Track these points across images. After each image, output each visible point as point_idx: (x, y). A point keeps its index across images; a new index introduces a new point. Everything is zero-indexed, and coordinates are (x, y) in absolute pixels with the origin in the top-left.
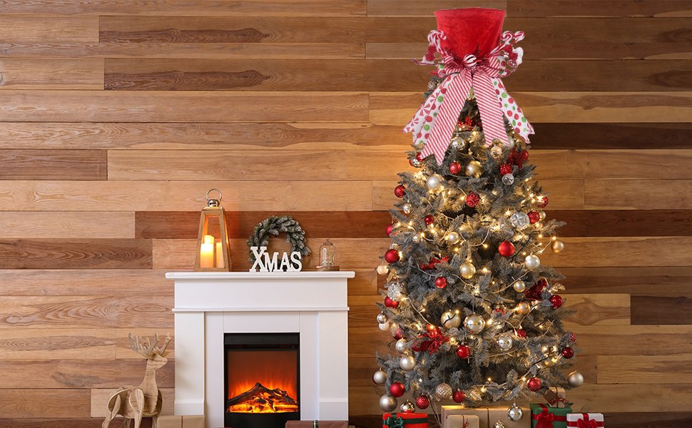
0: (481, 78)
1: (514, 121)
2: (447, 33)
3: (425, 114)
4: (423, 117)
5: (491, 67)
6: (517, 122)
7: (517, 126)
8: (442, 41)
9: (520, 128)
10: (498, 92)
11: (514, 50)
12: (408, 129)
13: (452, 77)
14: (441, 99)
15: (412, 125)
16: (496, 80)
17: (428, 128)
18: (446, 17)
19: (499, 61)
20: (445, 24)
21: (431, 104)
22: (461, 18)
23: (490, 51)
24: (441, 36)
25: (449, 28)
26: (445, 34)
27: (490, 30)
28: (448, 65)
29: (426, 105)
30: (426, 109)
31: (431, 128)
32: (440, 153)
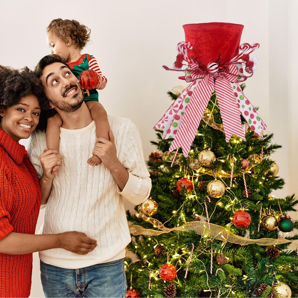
0: (222, 83)
1: (250, 119)
2: (194, 43)
3: (174, 113)
4: (172, 116)
5: (230, 74)
6: (252, 120)
7: (252, 124)
8: (189, 50)
9: (255, 126)
10: (236, 95)
11: (250, 59)
12: (159, 125)
13: (197, 81)
14: (188, 101)
15: (163, 122)
16: (235, 84)
17: (176, 125)
18: (192, 30)
19: (237, 68)
20: (192, 36)
21: (179, 105)
22: (205, 31)
23: (230, 60)
24: (188, 47)
25: (195, 40)
26: (192, 45)
27: (230, 42)
28: (194, 71)
29: (174, 106)
30: (174, 108)
31: (179, 125)
32: (186, 147)
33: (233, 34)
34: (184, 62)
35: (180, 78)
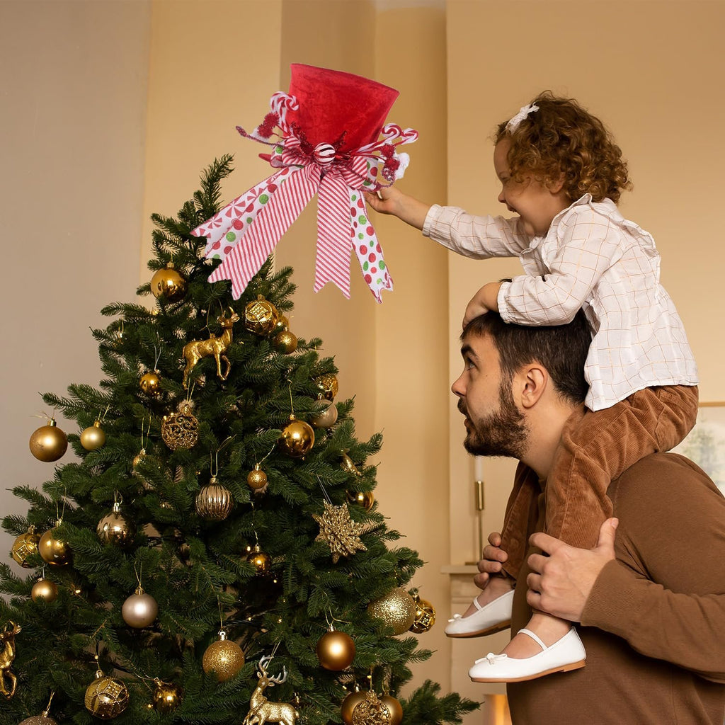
0: (334, 185)
1: (366, 263)
2: (302, 101)
3: (234, 216)
4: (230, 219)
5: (353, 172)
6: (371, 265)
7: (369, 272)
8: (290, 111)
9: (373, 276)
10: (354, 212)
11: (396, 156)
12: (202, 231)
13: (291, 170)
14: (265, 200)
15: (210, 227)
16: (356, 193)
17: (232, 238)
18: (305, 77)
19: (368, 166)
20: (302, 87)
21: (248, 204)
22: (328, 83)
23: (359, 147)
24: (291, 104)
25: (306, 95)
26: (298, 102)
27: (368, 115)
28: (291, 150)
29: (238, 202)
30: (237, 207)
31: (238, 240)
32: (240, 281)
33: (377, 103)
34: (275, 130)
35: (262, 156)
